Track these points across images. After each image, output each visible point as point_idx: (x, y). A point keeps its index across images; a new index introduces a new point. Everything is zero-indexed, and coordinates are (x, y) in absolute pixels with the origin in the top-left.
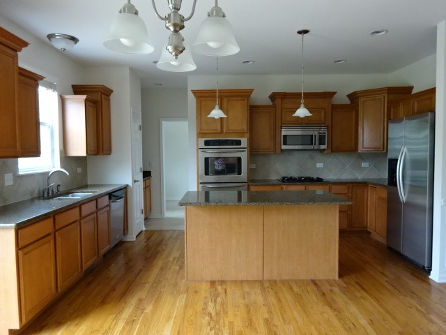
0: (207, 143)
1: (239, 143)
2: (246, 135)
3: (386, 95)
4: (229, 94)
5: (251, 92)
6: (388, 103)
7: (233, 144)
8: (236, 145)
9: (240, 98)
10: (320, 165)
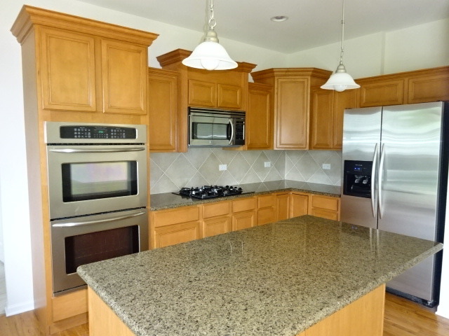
0: (66, 132)
1: (131, 133)
2: (143, 119)
3: (309, 78)
4: (111, 35)
5: (153, 39)
6: (311, 87)
7: (119, 137)
8: (127, 138)
9: (132, 47)
10: (223, 167)
